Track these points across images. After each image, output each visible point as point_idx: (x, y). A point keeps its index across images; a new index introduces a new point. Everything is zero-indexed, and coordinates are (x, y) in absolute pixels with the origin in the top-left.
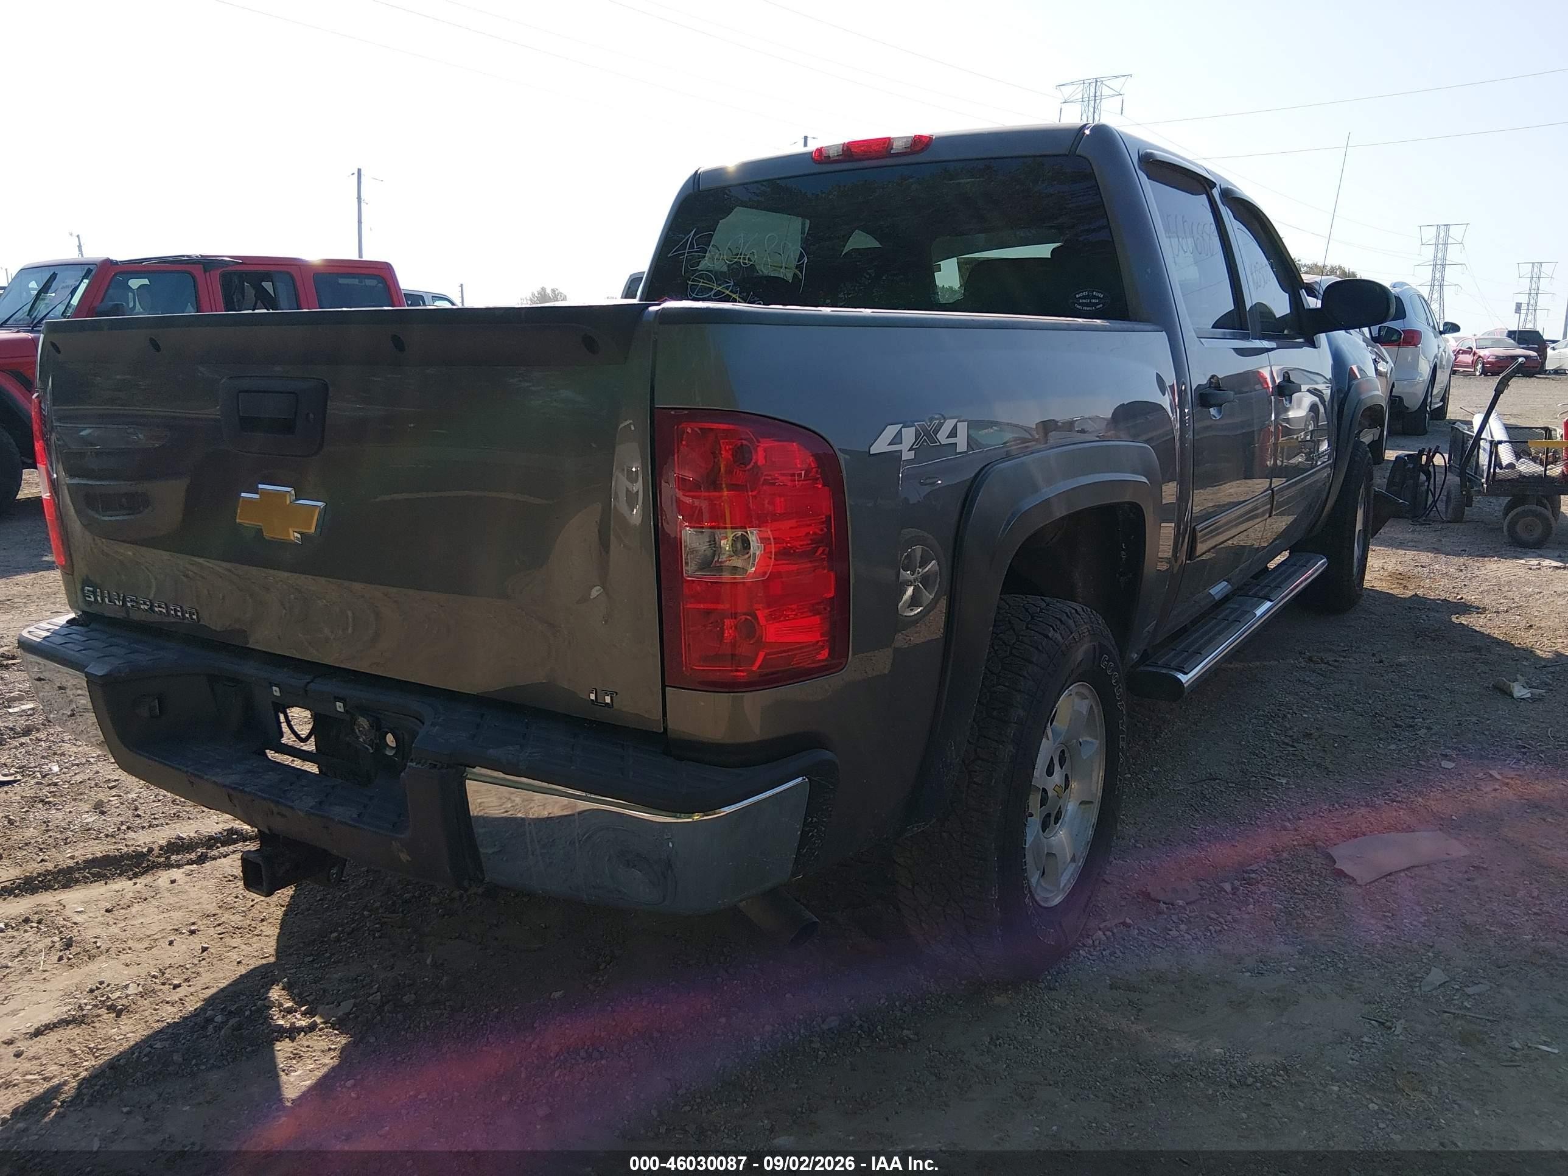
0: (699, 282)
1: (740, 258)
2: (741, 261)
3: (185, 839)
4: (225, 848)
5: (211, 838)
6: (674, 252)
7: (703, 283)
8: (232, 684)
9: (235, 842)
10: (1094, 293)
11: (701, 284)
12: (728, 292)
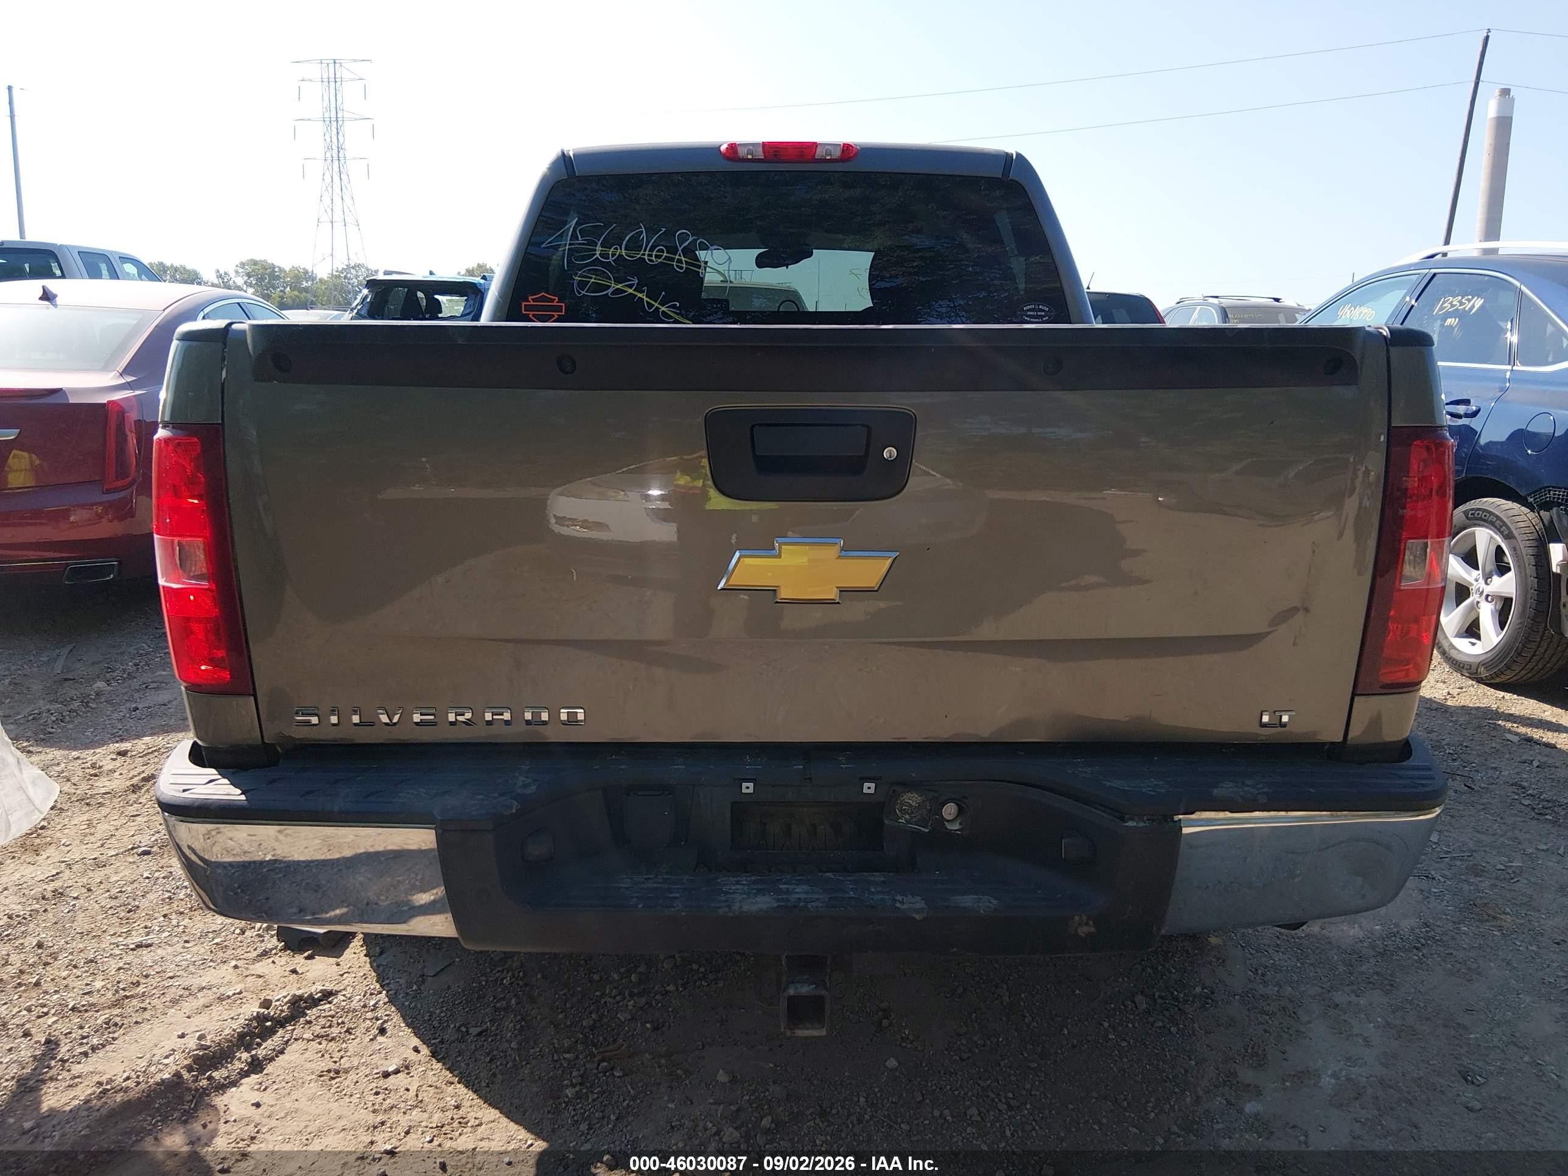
0: (591, 278)
1: (644, 255)
2: (646, 257)
3: (210, 1046)
4: (269, 1041)
5: (242, 1036)
6: (549, 243)
7: (595, 279)
8: (659, 793)
9: (272, 1032)
10: (1040, 307)
11: (592, 280)
12: (631, 291)
